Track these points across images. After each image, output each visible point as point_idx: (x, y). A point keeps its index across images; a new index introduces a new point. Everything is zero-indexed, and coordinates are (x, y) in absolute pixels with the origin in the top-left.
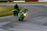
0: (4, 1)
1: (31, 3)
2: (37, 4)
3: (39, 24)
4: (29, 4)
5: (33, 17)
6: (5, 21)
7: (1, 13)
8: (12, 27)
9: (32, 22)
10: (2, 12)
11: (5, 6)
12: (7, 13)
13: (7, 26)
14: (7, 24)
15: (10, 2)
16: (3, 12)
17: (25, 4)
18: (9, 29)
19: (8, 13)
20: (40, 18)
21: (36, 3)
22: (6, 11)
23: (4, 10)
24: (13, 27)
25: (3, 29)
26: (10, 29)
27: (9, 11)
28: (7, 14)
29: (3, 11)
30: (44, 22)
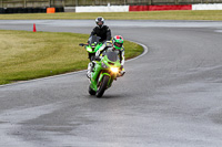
0: (30, 5)
1: (157, 17)
2: (184, 21)
3: (196, 114)
4: (150, 20)
5: (169, 83)
6: (33, 104)
7: (16, 64)
8: (66, 131)
9: (161, 107)
10: (19, 60)
11: (35, 30)
12: (42, 62)
13: (42, 126)
14: (45, 116)
15: (59, 10)
16: (24, 59)
17: (131, 20)
18: (53, 138)
19: (50, 65)
20: (202, 90)
21: (181, 17)
22: (42, 55)
23: (28, 50)
24: (73, 132)
25: (26, 140)
26: (59, 138)
27: (55, 52)
28: (44, 68)
29: (27, 53)
30: (218, 108)
